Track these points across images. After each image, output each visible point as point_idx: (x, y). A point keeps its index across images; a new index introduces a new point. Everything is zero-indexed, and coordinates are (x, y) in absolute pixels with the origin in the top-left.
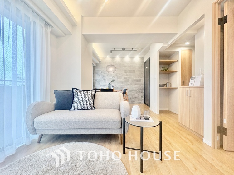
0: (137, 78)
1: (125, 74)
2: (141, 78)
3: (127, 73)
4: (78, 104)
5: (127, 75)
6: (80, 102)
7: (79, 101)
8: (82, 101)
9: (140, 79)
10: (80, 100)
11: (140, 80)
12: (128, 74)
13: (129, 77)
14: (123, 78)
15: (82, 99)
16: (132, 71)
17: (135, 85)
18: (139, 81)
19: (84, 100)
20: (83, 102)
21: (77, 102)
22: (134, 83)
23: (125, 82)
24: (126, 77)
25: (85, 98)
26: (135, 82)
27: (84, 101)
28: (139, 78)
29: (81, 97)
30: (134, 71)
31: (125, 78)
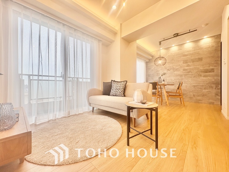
0: (207, 68)
5: (187, 66)
9: (213, 69)
12: (190, 64)
13: (191, 68)
17: (202, 78)
18: (210, 72)
22: (201, 76)
23: (185, 75)
26: (203, 74)
30: (200, 59)
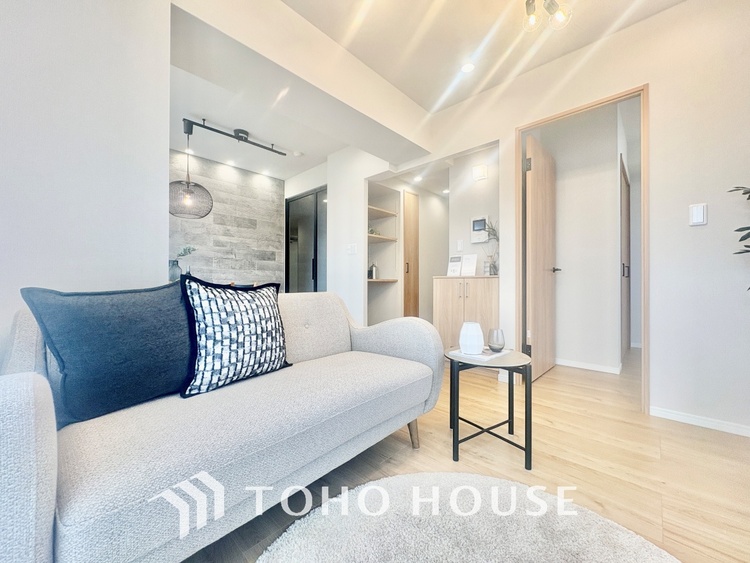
0: (264, 248)
1: (217, 227)
2: (275, 250)
3: (229, 228)
4: (241, 352)
5: (225, 234)
6: (247, 344)
7: (241, 340)
8: (254, 338)
9: (273, 254)
10: (247, 333)
11: (272, 256)
12: (233, 229)
13: (234, 240)
14: (211, 244)
15: (253, 325)
16: (244, 219)
17: (257, 272)
18: (269, 259)
19: (262, 332)
20: (260, 342)
21: (234, 347)
22: (253, 266)
23: (220, 260)
24: (223, 239)
25: (263, 322)
26: (257, 262)
27: (265, 335)
28: (271, 249)
29: (246, 321)
30: (253, 224)
31: (218, 243)
